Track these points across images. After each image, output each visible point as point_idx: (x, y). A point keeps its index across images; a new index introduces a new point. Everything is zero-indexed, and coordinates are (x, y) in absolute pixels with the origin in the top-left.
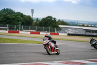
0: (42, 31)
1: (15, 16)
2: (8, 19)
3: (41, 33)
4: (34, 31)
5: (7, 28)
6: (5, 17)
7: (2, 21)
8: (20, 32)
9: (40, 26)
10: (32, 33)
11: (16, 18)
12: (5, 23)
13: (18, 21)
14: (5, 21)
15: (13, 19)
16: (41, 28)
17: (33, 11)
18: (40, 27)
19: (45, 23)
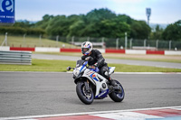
0: (167, 48)
1: (116, 21)
2: (103, 27)
3: (166, 52)
4: (153, 49)
5: (102, 44)
6: (97, 25)
7: (93, 32)
8: (127, 51)
9: (164, 39)
10: (148, 52)
11: (118, 26)
12: (98, 35)
13: (123, 31)
14: (98, 31)
15: (114, 28)
16: (166, 42)
17: (149, 12)
18: (164, 42)
19: (174, 33)
